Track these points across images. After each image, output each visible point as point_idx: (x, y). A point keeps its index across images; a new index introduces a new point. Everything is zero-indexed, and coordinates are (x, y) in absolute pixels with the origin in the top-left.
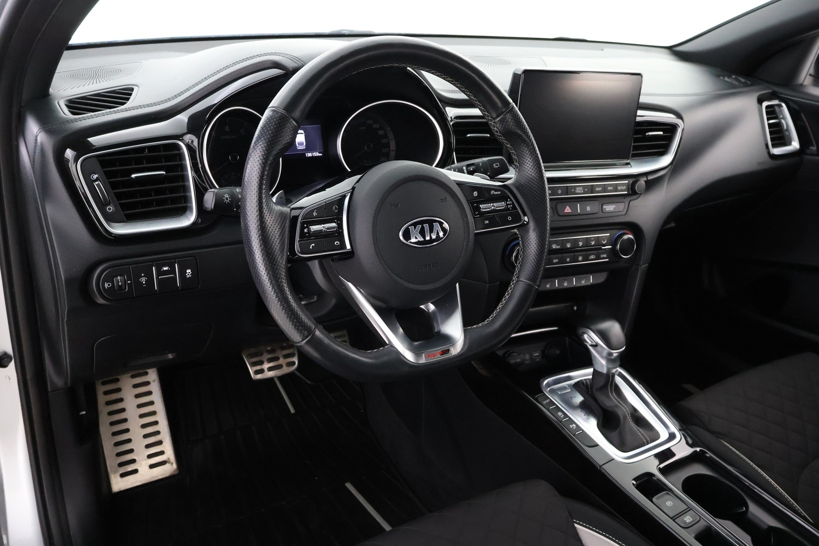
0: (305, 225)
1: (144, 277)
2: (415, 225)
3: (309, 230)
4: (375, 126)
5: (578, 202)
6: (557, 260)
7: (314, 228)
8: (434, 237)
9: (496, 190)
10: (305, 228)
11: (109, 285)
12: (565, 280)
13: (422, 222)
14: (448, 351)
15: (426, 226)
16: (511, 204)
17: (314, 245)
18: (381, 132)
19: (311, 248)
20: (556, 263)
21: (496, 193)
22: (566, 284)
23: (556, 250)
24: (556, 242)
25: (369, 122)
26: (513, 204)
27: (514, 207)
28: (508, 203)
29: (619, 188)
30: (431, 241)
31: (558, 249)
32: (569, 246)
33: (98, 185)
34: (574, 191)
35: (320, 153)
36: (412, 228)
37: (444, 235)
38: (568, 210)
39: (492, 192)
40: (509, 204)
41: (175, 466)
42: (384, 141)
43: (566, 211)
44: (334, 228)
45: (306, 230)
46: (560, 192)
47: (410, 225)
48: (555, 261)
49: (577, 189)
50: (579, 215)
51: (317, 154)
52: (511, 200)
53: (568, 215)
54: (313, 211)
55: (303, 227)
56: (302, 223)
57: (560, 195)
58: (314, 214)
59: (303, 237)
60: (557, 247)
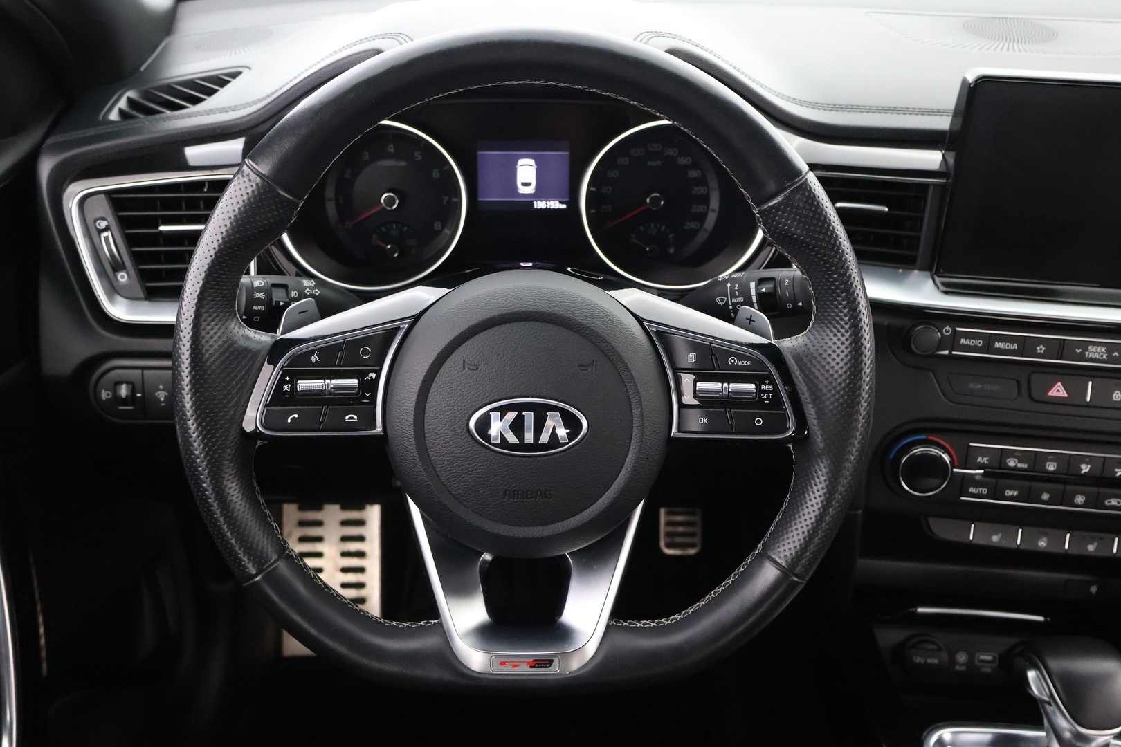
0: (288, 378)
1: (163, 390)
2: (503, 410)
3: (294, 387)
4: (683, 161)
5: (1091, 377)
6: (1016, 493)
7: (304, 385)
8: (545, 438)
9: (740, 357)
10: (286, 383)
11: (108, 395)
12: (1045, 534)
13: (519, 408)
14: (548, 663)
15: (529, 417)
16: (769, 392)
17: (297, 416)
18: (693, 174)
19: (289, 421)
20: (1013, 498)
21: (740, 363)
22: (1042, 543)
23: (1014, 470)
24: (1018, 455)
25: (671, 152)
26: (776, 392)
27: (776, 402)
28: (763, 387)
30: (536, 446)
31: (1023, 471)
32: (1051, 467)
33: (107, 238)
34: (1083, 353)
35: (561, 202)
36: (495, 416)
37: (571, 436)
38: (1058, 391)
39: (731, 360)
40: (765, 392)
42: (697, 190)
43: (1053, 392)
44: (352, 388)
45: (286, 388)
46: (1041, 349)
47: (494, 410)
48: (1009, 493)
49: (1092, 349)
50: (1088, 406)
51: (555, 205)
52: (773, 383)
53: (1057, 402)
54: (311, 353)
55: (282, 382)
56: (285, 373)
57: (1040, 356)
58: (313, 360)
59: (278, 398)
60: (1020, 465)
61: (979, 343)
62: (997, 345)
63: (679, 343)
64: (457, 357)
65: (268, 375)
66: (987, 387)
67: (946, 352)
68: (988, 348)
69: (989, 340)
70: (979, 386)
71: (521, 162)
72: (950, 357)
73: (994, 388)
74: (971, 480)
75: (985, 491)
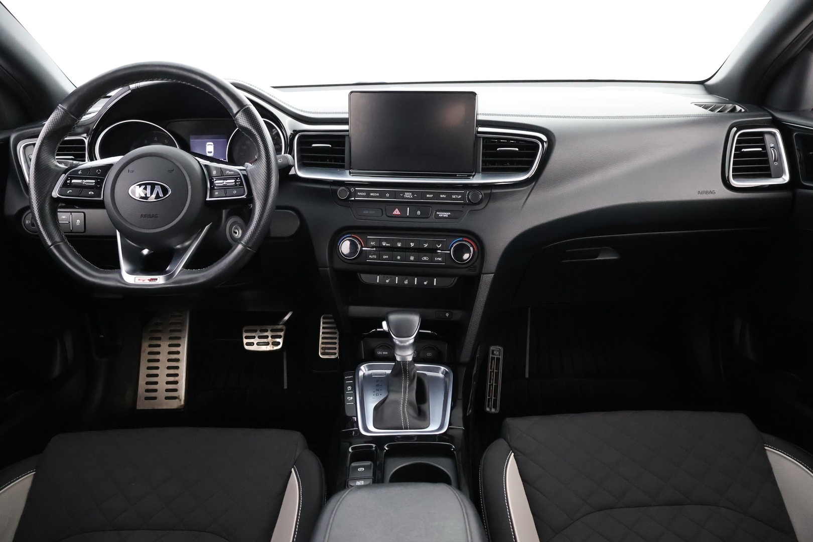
3: (71, 182)
5: (408, 206)
6: (387, 257)
7: (75, 181)
9: (230, 171)
10: (69, 180)
11: (28, 222)
12: (406, 278)
13: (146, 184)
14: (156, 280)
15: (149, 187)
17: (71, 191)
19: (68, 193)
20: (385, 259)
21: (230, 173)
22: (407, 282)
23: (385, 247)
24: (386, 240)
26: (241, 182)
29: (454, 197)
31: (388, 247)
32: (399, 245)
34: (403, 196)
38: (397, 212)
40: (238, 182)
41: (182, 402)
43: (395, 213)
44: (93, 183)
46: (388, 195)
48: (385, 257)
49: (406, 194)
50: (408, 217)
52: (241, 179)
53: (396, 216)
54: (79, 170)
55: (67, 179)
56: (68, 177)
57: (387, 198)
58: (79, 173)
59: (65, 185)
60: (387, 245)
61: (364, 194)
62: (371, 194)
63: (212, 169)
64: (126, 169)
65: (63, 177)
66: (370, 212)
67: (353, 199)
68: (368, 196)
69: (368, 192)
70: (367, 212)
71: (208, 143)
72: (355, 201)
73: (373, 212)
74: (370, 253)
75: (375, 257)
